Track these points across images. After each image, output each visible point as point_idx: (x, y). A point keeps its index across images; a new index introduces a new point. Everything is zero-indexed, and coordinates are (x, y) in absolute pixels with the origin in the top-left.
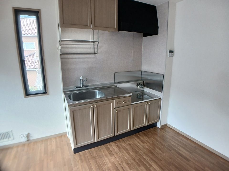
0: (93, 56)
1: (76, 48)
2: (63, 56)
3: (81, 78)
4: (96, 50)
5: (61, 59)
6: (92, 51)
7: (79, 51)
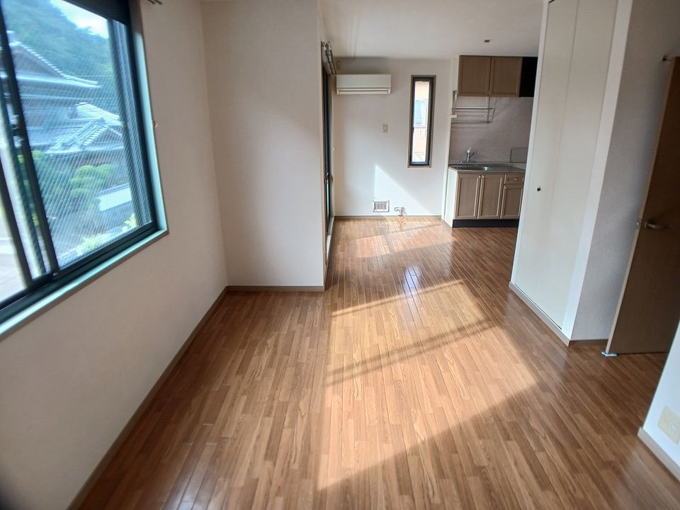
0: (485, 125)
1: (467, 116)
2: (455, 125)
3: (469, 151)
4: (490, 119)
5: (452, 127)
6: (485, 119)
7: (470, 119)
